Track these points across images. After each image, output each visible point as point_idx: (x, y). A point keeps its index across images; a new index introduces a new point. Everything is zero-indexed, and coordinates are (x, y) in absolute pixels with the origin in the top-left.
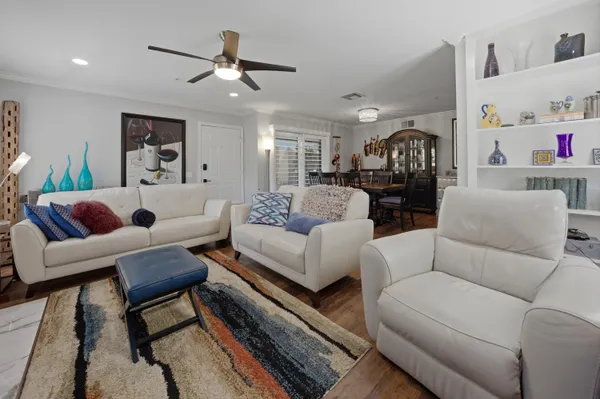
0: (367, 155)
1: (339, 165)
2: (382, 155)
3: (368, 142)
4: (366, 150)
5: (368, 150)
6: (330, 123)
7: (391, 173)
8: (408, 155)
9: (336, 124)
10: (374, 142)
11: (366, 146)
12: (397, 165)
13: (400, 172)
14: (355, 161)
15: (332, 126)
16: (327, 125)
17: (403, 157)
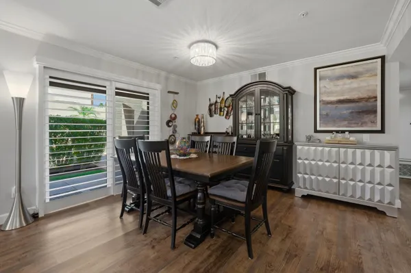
0: (211, 115)
1: (175, 127)
2: (227, 115)
3: (213, 101)
4: (210, 110)
5: (213, 109)
6: (163, 74)
7: (235, 139)
8: (258, 114)
9: (173, 76)
10: (219, 100)
11: (211, 105)
12: (245, 128)
13: (249, 136)
14: (198, 123)
15: (167, 79)
16: (159, 75)
17: (252, 118)
